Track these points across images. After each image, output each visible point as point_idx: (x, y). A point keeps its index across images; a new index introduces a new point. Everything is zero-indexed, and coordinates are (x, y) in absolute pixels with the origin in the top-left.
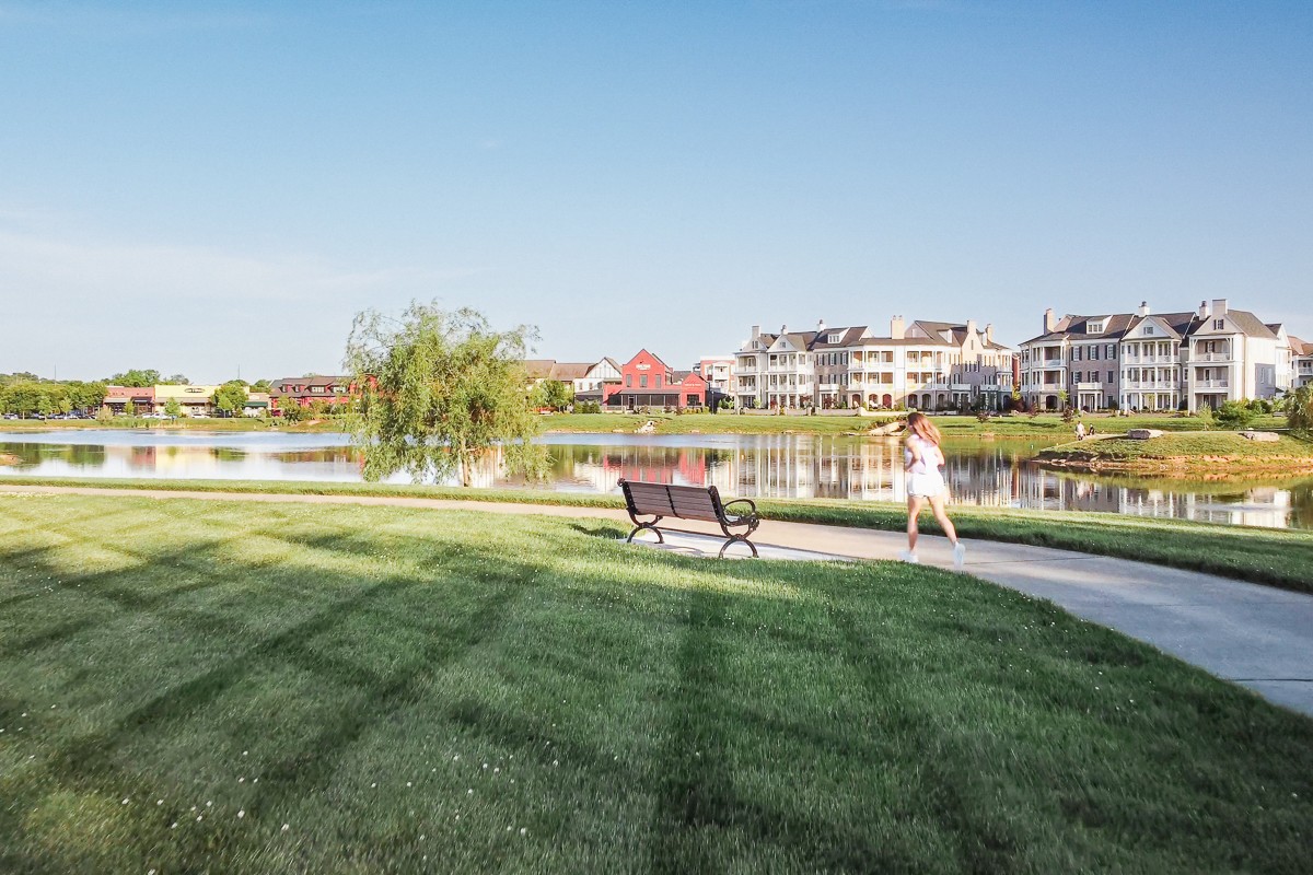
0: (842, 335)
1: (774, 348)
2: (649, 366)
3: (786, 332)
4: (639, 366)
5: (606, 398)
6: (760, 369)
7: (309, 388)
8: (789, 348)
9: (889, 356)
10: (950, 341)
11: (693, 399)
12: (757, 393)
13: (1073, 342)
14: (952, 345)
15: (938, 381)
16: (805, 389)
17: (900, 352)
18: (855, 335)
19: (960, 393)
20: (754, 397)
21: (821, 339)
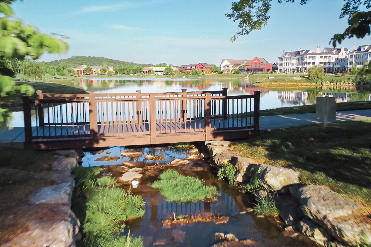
0: (304, 52)
1: (287, 56)
2: (257, 61)
3: (292, 51)
4: (255, 61)
5: (246, 70)
6: (283, 62)
7: (187, 68)
8: (290, 56)
9: (314, 58)
10: (335, 53)
11: (268, 70)
12: (283, 68)
13: (357, 53)
14: (336, 54)
15: (329, 65)
16: (293, 67)
17: (318, 57)
18: (307, 52)
19: (336, 68)
20: (282, 69)
21: (298, 53)
